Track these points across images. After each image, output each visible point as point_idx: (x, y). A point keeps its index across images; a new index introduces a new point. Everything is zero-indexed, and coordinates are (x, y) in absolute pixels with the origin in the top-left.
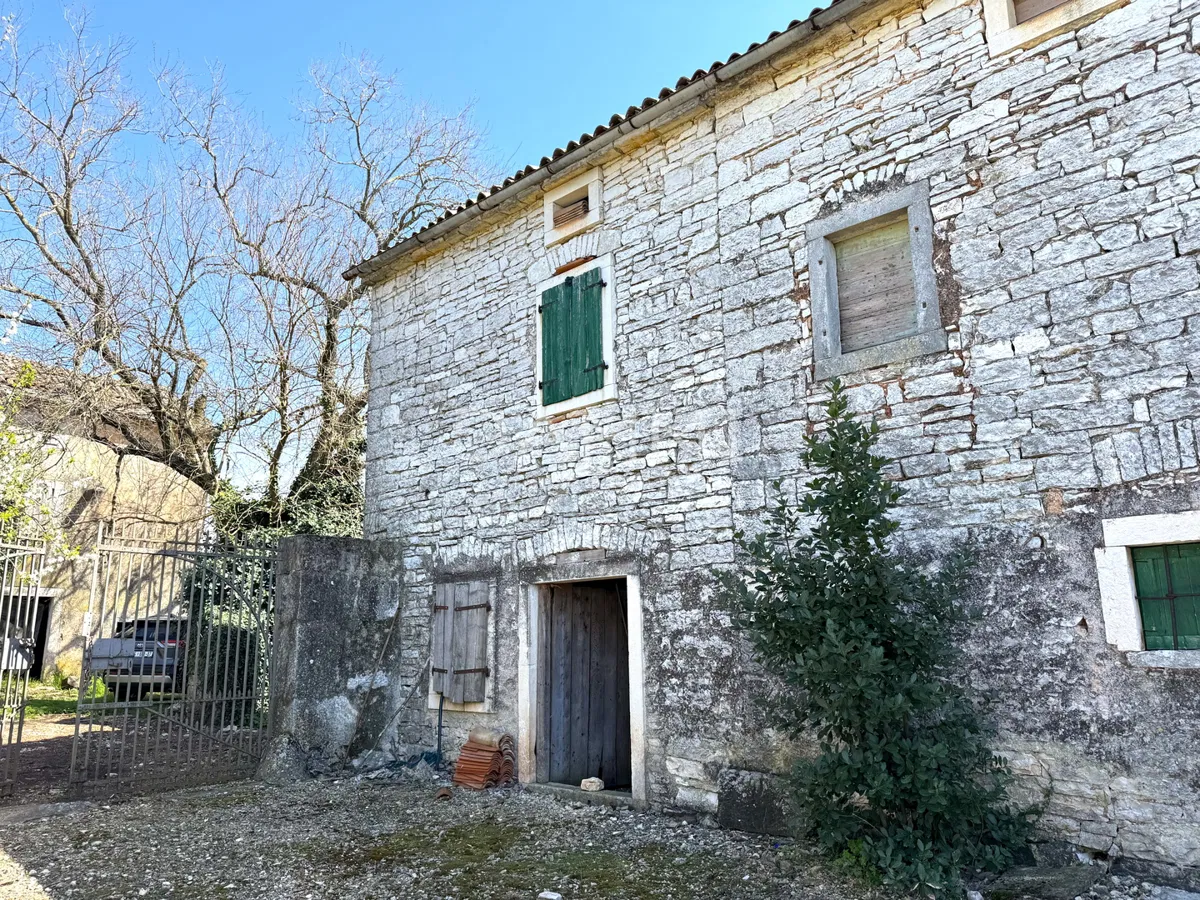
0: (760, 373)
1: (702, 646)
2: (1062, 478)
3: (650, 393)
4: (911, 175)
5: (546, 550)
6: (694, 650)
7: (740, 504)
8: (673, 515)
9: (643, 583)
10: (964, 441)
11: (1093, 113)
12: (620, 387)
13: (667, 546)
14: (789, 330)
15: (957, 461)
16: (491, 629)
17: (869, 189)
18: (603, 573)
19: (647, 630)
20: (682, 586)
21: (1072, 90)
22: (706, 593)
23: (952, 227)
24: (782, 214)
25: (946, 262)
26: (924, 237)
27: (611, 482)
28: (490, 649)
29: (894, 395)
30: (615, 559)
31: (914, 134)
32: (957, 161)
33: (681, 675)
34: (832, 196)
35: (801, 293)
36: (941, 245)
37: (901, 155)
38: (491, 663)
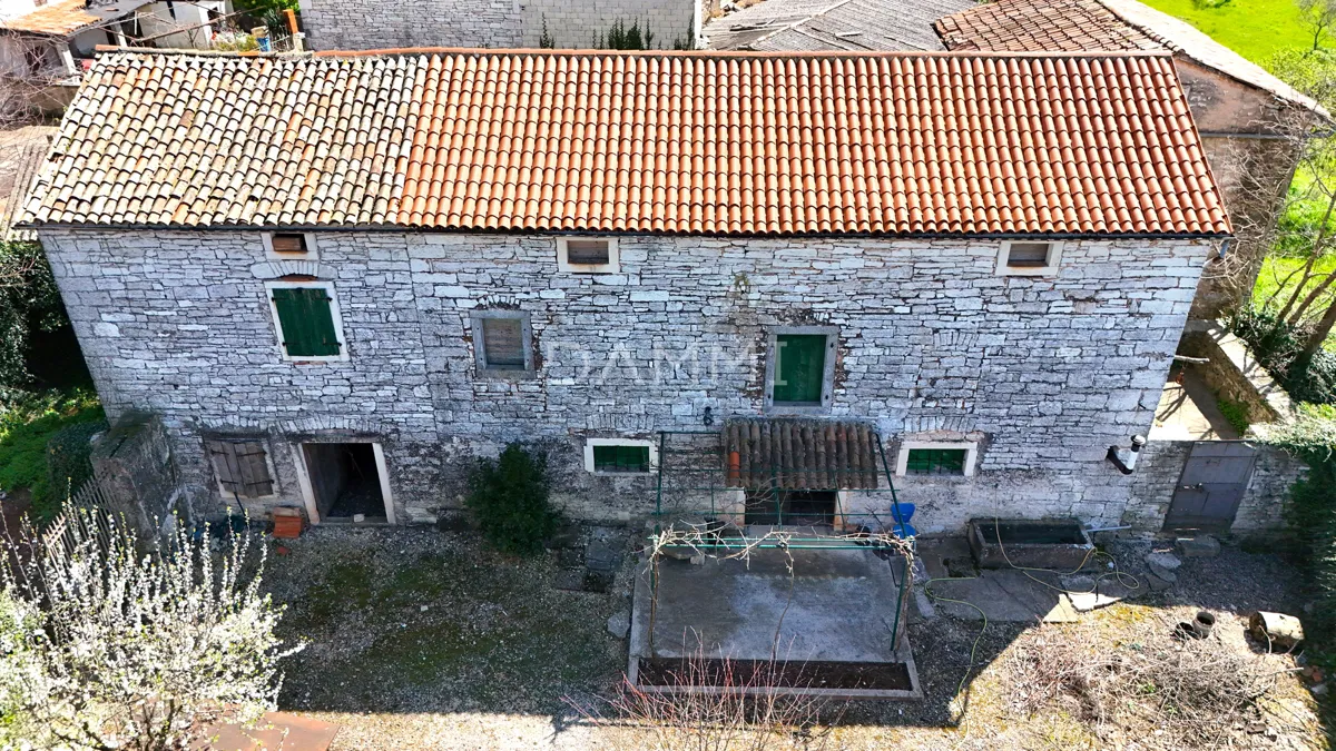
0: (447, 366)
1: (422, 470)
2: (575, 425)
3: (375, 362)
4: (523, 306)
5: (308, 427)
6: (418, 472)
7: (440, 419)
8: (398, 417)
9: (383, 446)
10: (542, 409)
11: (596, 312)
12: (351, 354)
13: (396, 431)
14: (463, 352)
15: (539, 415)
16: (269, 461)
17: (500, 305)
18: (354, 440)
19: (388, 463)
20: (407, 448)
21: (590, 299)
22: (423, 451)
23: (540, 334)
24: (455, 299)
25: (537, 347)
26: (527, 334)
27: (353, 400)
28: (271, 471)
29: (514, 389)
30: (362, 435)
31: (524, 289)
32: (543, 309)
33: (412, 481)
34: (482, 301)
35: (467, 338)
36: (535, 340)
37: (517, 296)
38: (274, 477)
